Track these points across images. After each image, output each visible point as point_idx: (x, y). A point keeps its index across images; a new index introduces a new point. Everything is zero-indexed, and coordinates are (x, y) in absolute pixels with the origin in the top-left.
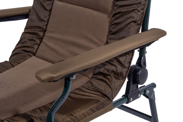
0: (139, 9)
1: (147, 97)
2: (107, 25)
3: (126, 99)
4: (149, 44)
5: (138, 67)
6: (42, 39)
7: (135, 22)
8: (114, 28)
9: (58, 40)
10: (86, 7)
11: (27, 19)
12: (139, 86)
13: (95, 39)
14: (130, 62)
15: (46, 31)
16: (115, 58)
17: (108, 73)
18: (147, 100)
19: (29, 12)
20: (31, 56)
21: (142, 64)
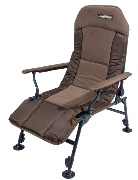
0: (121, 64)
1: (123, 103)
2: (107, 71)
3: (116, 103)
4: (125, 79)
5: (120, 89)
6: (75, 77)
7: (119, 69)
8: (110, 72)
9: (83, 77)
10: (97, 63)
11: (67, 68)
12: (121, 97)
13: (101, 77)
14: (118, 87)
15: (76, 73)
16: (112, 85)
17: (108, 91)
18: (123, 104)
19: (68, 65)
20: (70, 85)
21: (122, 87)
